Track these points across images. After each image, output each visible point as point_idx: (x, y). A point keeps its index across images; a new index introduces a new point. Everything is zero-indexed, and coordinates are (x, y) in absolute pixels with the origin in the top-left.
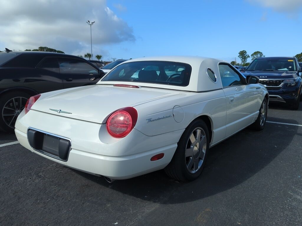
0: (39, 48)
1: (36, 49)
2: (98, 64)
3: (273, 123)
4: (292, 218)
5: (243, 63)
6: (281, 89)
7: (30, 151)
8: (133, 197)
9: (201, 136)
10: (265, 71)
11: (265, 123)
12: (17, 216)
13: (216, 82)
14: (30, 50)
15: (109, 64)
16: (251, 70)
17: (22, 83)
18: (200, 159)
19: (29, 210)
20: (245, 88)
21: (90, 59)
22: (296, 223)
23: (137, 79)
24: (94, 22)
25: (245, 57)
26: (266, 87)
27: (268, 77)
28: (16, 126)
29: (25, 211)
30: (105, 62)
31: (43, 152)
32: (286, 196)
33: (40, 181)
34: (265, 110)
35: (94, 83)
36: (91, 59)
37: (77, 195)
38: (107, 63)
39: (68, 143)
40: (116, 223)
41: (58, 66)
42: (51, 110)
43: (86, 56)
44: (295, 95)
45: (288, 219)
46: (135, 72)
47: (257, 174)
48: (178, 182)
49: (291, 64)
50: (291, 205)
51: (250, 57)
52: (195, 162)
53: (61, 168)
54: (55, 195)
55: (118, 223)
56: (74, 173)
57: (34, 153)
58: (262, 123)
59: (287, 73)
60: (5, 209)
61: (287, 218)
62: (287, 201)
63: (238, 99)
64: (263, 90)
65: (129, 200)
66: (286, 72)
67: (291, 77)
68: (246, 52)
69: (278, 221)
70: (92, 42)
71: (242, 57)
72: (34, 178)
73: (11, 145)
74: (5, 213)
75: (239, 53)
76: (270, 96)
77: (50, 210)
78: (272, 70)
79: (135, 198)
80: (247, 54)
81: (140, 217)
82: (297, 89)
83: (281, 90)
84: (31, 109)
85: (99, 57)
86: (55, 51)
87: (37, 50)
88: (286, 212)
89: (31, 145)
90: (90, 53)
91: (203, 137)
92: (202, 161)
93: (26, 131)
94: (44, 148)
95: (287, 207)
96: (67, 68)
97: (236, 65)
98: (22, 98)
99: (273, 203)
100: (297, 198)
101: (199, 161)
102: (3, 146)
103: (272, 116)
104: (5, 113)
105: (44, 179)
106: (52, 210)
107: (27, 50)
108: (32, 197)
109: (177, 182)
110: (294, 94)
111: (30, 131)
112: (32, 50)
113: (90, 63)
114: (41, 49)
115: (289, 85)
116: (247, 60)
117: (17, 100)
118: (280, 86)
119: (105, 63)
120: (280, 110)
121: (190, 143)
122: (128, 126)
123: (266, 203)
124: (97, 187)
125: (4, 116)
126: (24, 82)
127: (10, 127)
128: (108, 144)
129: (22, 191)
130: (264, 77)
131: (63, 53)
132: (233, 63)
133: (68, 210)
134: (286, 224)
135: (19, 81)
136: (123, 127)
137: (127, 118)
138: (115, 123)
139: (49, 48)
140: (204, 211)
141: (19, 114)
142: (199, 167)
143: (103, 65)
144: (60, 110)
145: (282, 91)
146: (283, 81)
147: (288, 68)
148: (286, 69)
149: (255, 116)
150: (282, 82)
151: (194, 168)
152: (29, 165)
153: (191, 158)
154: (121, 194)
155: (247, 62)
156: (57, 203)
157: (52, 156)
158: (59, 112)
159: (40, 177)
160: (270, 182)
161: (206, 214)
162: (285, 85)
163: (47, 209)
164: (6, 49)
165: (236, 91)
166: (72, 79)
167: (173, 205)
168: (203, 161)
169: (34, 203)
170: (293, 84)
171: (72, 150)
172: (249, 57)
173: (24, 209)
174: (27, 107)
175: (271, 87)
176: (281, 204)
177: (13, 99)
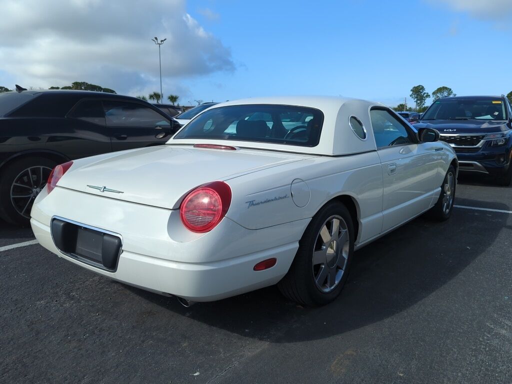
0: (73, 84)
1: (67, 86)
2: (171, 110)
3: (466, 209)
4: (490, 365)
5: (418, 108)
6: (481, 150)
7: (56, 256)
8: (225, 331)
9: (340, 229)
10: (454, 120)
11: (452, 209)
12: (33, 362)
13: (364, 140)
14: (58, 88)
15: (190, 110)
16: (430, 118)
17: (43, 142)
18: (338, 268)
19: (53, 353)
20: (415, 148)
21: (158, 102)
22: (497, 375)
23: (234, 135)
24: (164, 40)
25: (423, 96)
26: (453, 148)
27: (459, 130)
28: (33, 214)
29: (47, 353)
30: (184, 107)
31: (76, 257)
32: (482, 330)
33: (73, 305)
34: (451, 186)
35: (162, 143)
36: (160, 102)
37: (134, 327)
38: (187, 108)
39: (117, 241)
40: (197, 374)
41: (102, 115)
42: (90, 187)
43: (151, 97)
44: (504, 161)
45: (483, 368)
46: (231, 123)
47: (434, 293)
48: (302, 307)
49: (498, 108)
50: (490, 345)
51: (431, 96)
52: (329, 273)
53: (107, 284)
54: (97, 327)
55: (200, 374)
56: (128, 292)
57: (62, 258)
58: (447, 208)
59: (490, 123)
60: (14, 351)
61: (482, 366)
62: (483, 338)
63: (406, 167)
64: (449, 152)
65: (218, 336)
66: (488, 121)
67: (498, 130)
68: (423, 87)
69: (467, 370)
70: (161, 73)
71: (417, 97)
72: (62, 300)
73: (25, 247)
74: (14, 357)
75: (412, 90)
76: (460, 163)
77: (88, 352)
78: (466, 118)
79: (229, 333)
80: (424, 92)
81: (236, 364)
82: (508, 151)
83: (480, 152)
84: (57, 186)
85: (173, 99)
86: (100, 88)
87: (69, 88)
88: (480, 356)
89: (57, 245)
90: (159, 92)
91: (343, 231)
92: (341, 273)
93: (49, 222)
94: (78, 251)
95: (483, 348)
96: (118, 118)
97: (407, 110)
98: (43, 168)
99: (459, 340)
100: (499, 334)
101: (337, 271)
102: (12, 248)
103: (466, 197)
104: (15, 192)
105: (80, 302)
106: (92, 351)
107: (52, 88)
108: (58, 332)
109: (300, 306)
110: (502, 160)
111: (55, 222)
112: (61, 87)
113: (157, 108)
114: (77, 85)
115: (493, 145)
116: (426, 101)
117: (34, 172)
118: (479, 145)
119: (185, 109)
120: (479, 187)
121: (320, 242)
122: (215, 213)
123: (448, 341)
124: (165, 315)
125: (13, 198)
126: (47, 142)
127: (23, 215)
128: (182, 242)
129: (42, 322)
130: (450, 130)
131: (112, 91)
132: (402, 107)
133: (117, 351)
134: (479, 375)
135: (40, 139)
136: (208, 214)
137: (214, 199)
138: (195, 207)
139: (89, 83)
140: (343, 354)
141: (37, 193)
142: (337, 282)
143: (180, 112)
144: (105, 188)
145: (483, 154)
146: (483, 137)
147: (492, 115)
148: (489, 117)
149: (434, 196)
150: (482, 139)
151: (329, 283)
152: (55, 279)
153: (323, 266)
154: (205, 326)
155: (426, 105)
156: (99, 340)
157: (89, 262)
158: (102, 190)
159: (72, 298)
160: (456, 307)
161: (346, 359)
162: (488, 144)
163: (84, 350)
164: (17, 86)
165: (402, 154)
166: (126, 136)
167: (292, 344)
168: (343, 272)
169: (61, 340)
170: (500, 141)
171: (124, 253)
172: (428, 96)
173: (46, 350)
174: (50, 183)
175: (463, 147)
176: (473, 344)
177: (29, 169)
